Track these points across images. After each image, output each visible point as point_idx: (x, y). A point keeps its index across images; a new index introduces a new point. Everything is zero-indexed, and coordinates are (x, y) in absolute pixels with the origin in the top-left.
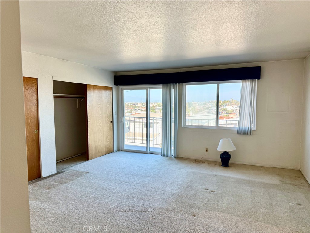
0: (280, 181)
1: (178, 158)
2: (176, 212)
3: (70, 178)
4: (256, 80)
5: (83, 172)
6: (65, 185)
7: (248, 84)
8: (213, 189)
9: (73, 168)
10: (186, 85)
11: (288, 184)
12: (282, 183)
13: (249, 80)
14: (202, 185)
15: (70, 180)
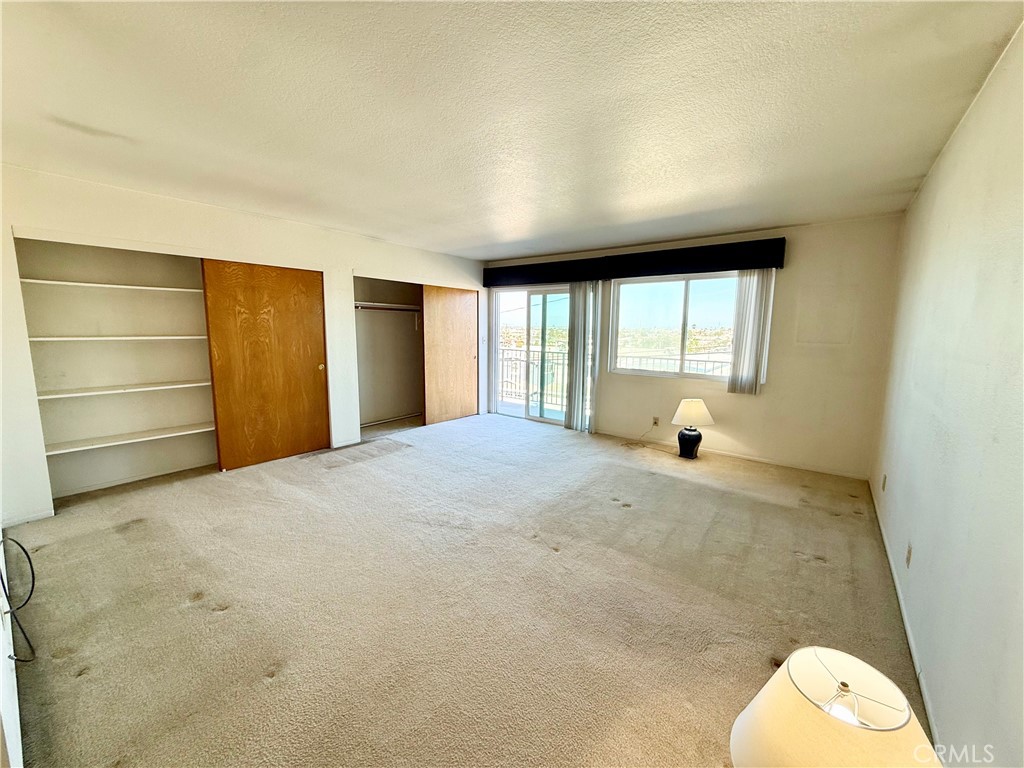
0: (803, 500)
1: (597, 433)
2: (525, 538)
3: (375, 452)
4: (774, 269)
5: (403, 445)
6: (360, 464)
7: (752, 279)
8: (628, 502)
9: (390, 437)
10: (619, 284)
11: (819, 509)
12: (804, 506)
13: (756, 271)
14: (611, 491)
15: (373, 456)
